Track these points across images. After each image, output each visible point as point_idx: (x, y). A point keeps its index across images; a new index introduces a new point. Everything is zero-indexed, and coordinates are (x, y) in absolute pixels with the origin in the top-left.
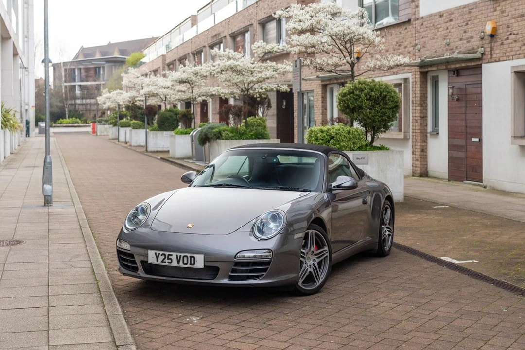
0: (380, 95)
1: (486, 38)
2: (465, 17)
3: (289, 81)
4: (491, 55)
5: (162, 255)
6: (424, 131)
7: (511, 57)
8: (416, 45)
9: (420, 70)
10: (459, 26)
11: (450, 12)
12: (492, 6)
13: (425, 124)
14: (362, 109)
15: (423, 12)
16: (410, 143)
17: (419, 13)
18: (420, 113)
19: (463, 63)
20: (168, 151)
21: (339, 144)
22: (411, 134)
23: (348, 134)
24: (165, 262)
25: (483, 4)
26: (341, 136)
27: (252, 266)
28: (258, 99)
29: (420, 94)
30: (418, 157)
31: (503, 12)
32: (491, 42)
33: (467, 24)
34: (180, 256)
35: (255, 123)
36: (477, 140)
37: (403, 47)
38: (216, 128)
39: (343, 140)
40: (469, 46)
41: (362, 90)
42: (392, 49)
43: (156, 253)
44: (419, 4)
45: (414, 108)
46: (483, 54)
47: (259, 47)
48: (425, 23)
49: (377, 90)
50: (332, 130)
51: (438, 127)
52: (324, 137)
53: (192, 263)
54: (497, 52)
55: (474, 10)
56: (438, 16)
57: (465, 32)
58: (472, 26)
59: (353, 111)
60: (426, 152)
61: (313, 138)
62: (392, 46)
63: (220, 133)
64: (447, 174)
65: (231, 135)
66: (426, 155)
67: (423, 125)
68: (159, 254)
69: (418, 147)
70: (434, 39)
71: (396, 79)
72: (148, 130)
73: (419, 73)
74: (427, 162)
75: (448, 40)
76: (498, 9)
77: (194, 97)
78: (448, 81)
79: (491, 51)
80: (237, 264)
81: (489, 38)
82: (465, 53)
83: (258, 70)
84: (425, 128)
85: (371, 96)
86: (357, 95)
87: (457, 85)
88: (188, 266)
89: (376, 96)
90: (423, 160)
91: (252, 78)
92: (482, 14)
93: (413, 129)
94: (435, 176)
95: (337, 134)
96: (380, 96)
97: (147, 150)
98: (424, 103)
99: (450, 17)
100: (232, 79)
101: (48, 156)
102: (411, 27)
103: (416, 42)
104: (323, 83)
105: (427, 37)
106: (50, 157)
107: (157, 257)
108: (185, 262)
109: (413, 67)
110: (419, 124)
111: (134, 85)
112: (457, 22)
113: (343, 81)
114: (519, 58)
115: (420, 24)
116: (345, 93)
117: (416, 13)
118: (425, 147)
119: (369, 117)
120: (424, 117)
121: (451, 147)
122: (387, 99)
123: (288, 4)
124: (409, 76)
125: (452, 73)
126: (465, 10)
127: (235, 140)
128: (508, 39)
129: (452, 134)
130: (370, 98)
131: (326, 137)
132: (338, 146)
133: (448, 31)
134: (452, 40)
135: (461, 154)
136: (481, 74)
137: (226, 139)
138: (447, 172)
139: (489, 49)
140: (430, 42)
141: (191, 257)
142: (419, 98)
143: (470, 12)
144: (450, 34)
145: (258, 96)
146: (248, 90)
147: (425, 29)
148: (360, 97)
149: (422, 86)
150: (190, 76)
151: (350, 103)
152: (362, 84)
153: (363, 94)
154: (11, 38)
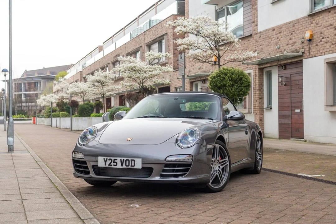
0: (238, 77)
1: (305, 42)
2: (290, 29)
4: (309, 53)
5: (109, 159)
6: (261, 107)
7: (323, 53)
9: (259, 67)
10: (286, 36)
11: (280, 27)
12: (310, 21)
13: (262, 103)
14: (226, 87)
15: (260, 28)
17: (258, 30)
18: (259, 95)
19: (289, 60)
22: (253, 110)
24: (112, 165)
25: (303, 20)
27: (178, 167)
28: (150, 89)
29: (259, 83)
31: (317, 24)
32: (309, 45)
33: (292, 34)
34: (124, 160)
36: (299, 110)
38: (121, 108)
40: (294, 48)
41: (226, 74)
43: (104, 159)
44: (257, 23)
45: (255, 92)
46: (303, 53)
47: (149, 55)
48: (262, 36)
49: (236, 74)
51: (272, 104)
53: (133, 165)
54: (314, 50)
55: (297, 24)
56: (271, 30)
57: (290, 39)
58: (296, 35)
59: (220, 88)
60: (263, 121)
61: (193, 107)
64: (278, 135)
66: (263, 123)
67: (261, 103)
68: (107, 159)
69: (258, 118)
70: (268, 45)
73: (258, 69)
75: (279, 46)
76: (314, 22)
77: (104, 92)
78: (278, 73)
79: (309, 50)
80: (167, 165)
81: (308, 42)
82: (291, 53)
83: (150, 70)
84: (262, 105)
85: (232, 78)
86: (223, 77)
87: (285, 76)
88: (130, 167)
89: (236, 78)
91: (145, 75)
92: (303, 26)
93: (254, 106)
94: (269, 137)
97: (71, 130)
98: (262, 89)
99: (280, 30)
100: (132, 76)
101: (11, 118)
102: (252, 39)
103: (256, 49)
104: (191, 81)
105: (264, 45)
107: (106, 161)
108: (127, 164)
109: (255, 65)
110: (258, 103)
111: (62, 89)
112: (285, 33)
113: (204, 78)
114: (329, 53)
115: (259, 37)
117: (256, 30)
118: (262, 118)
119: (231, 92)
120: (261, 98)
121: (281, 117)
122: (243, 80)
123: (166, 31)
124: (251, 71)
125: (281, 67)
126: (290, 25)
128: (321, 41)
129: (281, 108)
130: (231, 79)
133: (278, 39)
134: (281, 46)
135: (287, 121)
136: (302, 66)
138: (278, 133)
139: (308, 49)
140: (266, 48)
141: (132, 160)
142: (258, 86)
143: (294, 26)
144: (279, 42)
145: (149, 87)
146: (142, 84)
147: (262, 40)
148: (225, 79)
149: (260, 77)
150: (102, 78)
151: (218, 83)
152: (226, 70)
153: (226, 77)
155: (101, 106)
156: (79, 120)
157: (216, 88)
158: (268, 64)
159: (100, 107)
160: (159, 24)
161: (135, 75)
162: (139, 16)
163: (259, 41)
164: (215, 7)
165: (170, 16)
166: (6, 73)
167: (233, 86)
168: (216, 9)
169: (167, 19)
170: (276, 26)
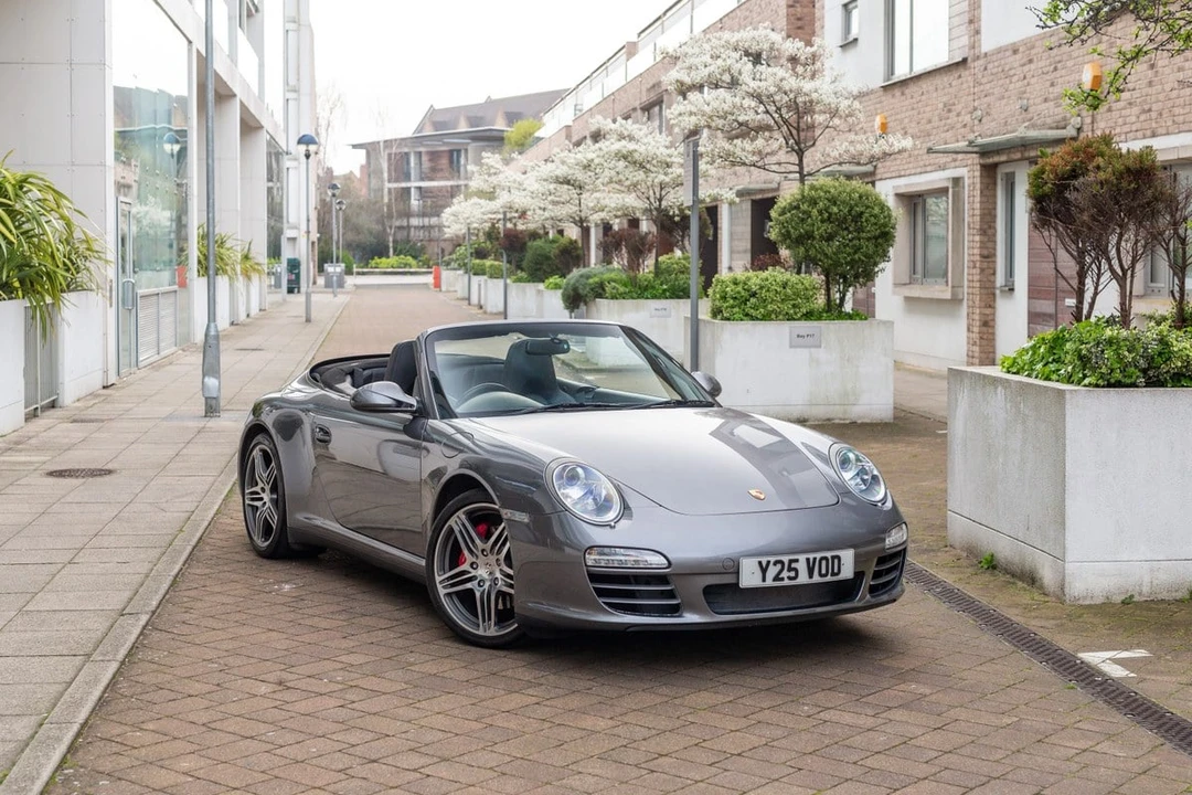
2: (1052, 54)
3: (770, 183)
4: (1093, 130)
6: (988, 285)
7: (1122, 137)
8: (975, 109)
9: (982, 162)
10: (1043, 73)
13: (991, 271)
14: (814, 238)
16: (964, 310)
17: (980, 46)
18: (981, 248)
21: (765, 307)
22: (966, 290)
23: (784, 288)
26: (768, 291)
28: (677, 219)
29: (981, 209)
30: (976, 336)
31: (1111, 45)
33: (1056, 69)
35: (675, 266)
36: (1074, 302)
37: (955, 113)
38: (595, 275)
39: (773, 300)
40: (1057, 113)
41: (813, 202)
42: (937, 118)
44: (980, 27)
45: (971, 238)
46: (1079, 130)
47: (680, 114)
48: (990, 66)
50: (754, 280)
51: (1014, 277)
52: (739, 292)
54: (1102, 125)
56: (1010, 53)
57: (1052, 85)
58: (1063, 72)
60: (993, 327)
61: (718, 296)
62: (936, 113)
63: (601, 285)
65: (622, 289)
66: (993, 334)
67: (987, 272)
69: (977, 317)
70: (1003, 98)
72: (508, 281)
73: (978, 167)
74: (994, 347)
75: (1026, 101)
76: (1105, 38)
77: (583, 215)
79: (1093, 122)
82: (1051, 128)
84: (992, 278)
86: (804, 212)
89: (842, 214)
90: (984, 343)
91: (662, 177)
92: (1080, 48)
93: (969, 281)
95: (761, 288)
96: (850, 214)
98: (990, 227)
99: (1029, 54)
100: (623, 179)
102: (967, 73)
103: (976, 104)
105: (993, 94)
109: (969, 156)
110: (978, 271)
112: (1040, 64)
114: (1136, 139)
115: (982, 68)
116: (785, 208)
117: (976, 45)
118: (990, 318)
120: (988, 256)
121: (1034, 317)
122: (864, 220)
124: (962, 172)
126: (1052, 39)
127: (631, 301)
129: (1034, 292)
131: (743, 293)
132: (762, 310)
133: (1026, 81)
134: (1031, 102)
137: (613, 298)
139: (1088, 120)
140: (997, 104)
142: (979, 218)
144: (1028, 89)
145: (677, 212)
146: (660, 200)
147: (991, 78)
148: (810, 217)
149: (985, 193)
150: (571, 172)
151: (792, 227)
152: (816, 190)
153: (815, 211)
154: (235, 95)
155: (574, 255)
156: (528, 290)
157: (788, 241)
158: (1003, 153)
159: (572, 257)
161: (630, 177)
163: (984, 80)
170: (1020, 39)
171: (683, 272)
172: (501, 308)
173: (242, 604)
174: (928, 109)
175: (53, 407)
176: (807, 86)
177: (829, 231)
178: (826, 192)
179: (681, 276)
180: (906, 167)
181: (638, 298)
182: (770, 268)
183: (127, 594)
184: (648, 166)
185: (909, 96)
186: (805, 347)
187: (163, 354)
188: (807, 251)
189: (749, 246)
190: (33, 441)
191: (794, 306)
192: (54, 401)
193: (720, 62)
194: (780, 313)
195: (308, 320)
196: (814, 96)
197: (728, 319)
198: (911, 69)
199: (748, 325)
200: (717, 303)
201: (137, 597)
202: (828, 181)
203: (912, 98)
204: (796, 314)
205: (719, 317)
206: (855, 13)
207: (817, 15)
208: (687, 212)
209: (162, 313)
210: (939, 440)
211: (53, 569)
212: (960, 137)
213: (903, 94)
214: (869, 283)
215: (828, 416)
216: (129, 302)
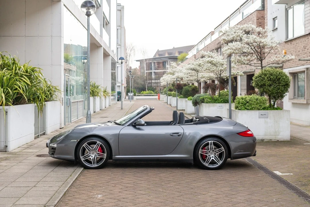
3: (252, 70)
14: (266, 86)
20: (184, 110)
21: (251, 106)
23: (257, 100)
26: (252, 101)
28: (225, 80)
35: (225, 94)
38: (202, 96)
39: (253, 104)
41: (265, 75)
42: (301, 51)
47: (226, 50)
49: (274, 75)
50: (248, 98)
52: (243, 102)
61: (237, 103)
62: (301, 49)
63: (203, 99)
65: (209, 100)
71: (303, 68)
72: (178, 98)
77: (199, 79)
85: (271, 78)
86: (263, 78)
89: (274, 78)
91: (221, 68)
96: (276, 78)
100: (210, 69)
101: (89, 111)
106: (90, 111)
116: (257, 77)
119: (269, 90)
122: (281, 80)
124: (309, 66)
127: (212, 104)
131: (245, 102)
137: (206, 103)
145: (225, 78)
146: (220, 75)
148: (265, 79)
150: (195, 67)
151: (259, 82)
152: (266, 71)
153: (266, 77)
154: (102, 46)
155: (196, 90)
156: (183, 100)
157: (258, 86)
160: (247, 18)
161: (212, 68)
162: (241, 6)
164: (285, 6)
165: (255, 11)
166: (123, 61)
167: (270, 86)
168: (286, 8)
169: (253, 14)
171: (227, 95)
172: (176, 106)
173: (84, 202)
174: (299, 48)
175: (44, 134)
176: (263, 40)
177: (270, 83)
178: (269, 72)
179: (227, 97)
180: (292, 65)
181: (214, 103)
182: (253, 95)
183: (48, 198)
184: (217, 65)
185: (293, 44)
186: (263, 118)
187: (79, 119)
188: (264, 89)
189: (246, 88)
190: (35, 145)
191: (260, 106)
192: (44, 133)
193: (236, 34)
194: (256, 108)
195: (122, 109)
196: (265, 43)
197: (240, 110)
198: (293, 36)
199: (246, 111)
200: (237, 105)
201: (51, 200)
202: (270, 69)
203: (294, 45)
204: (260, 108)
205: (237, 109)
206: (277, 21)
207: (266, 21)
208: (228, 78)
209: (79, 107)
210: (305, 147)
211: (28, 189)
212: (308, 56)
213: (291, 44)
214: (282, 99)
215: (270, 139)
216: (68, 104)
